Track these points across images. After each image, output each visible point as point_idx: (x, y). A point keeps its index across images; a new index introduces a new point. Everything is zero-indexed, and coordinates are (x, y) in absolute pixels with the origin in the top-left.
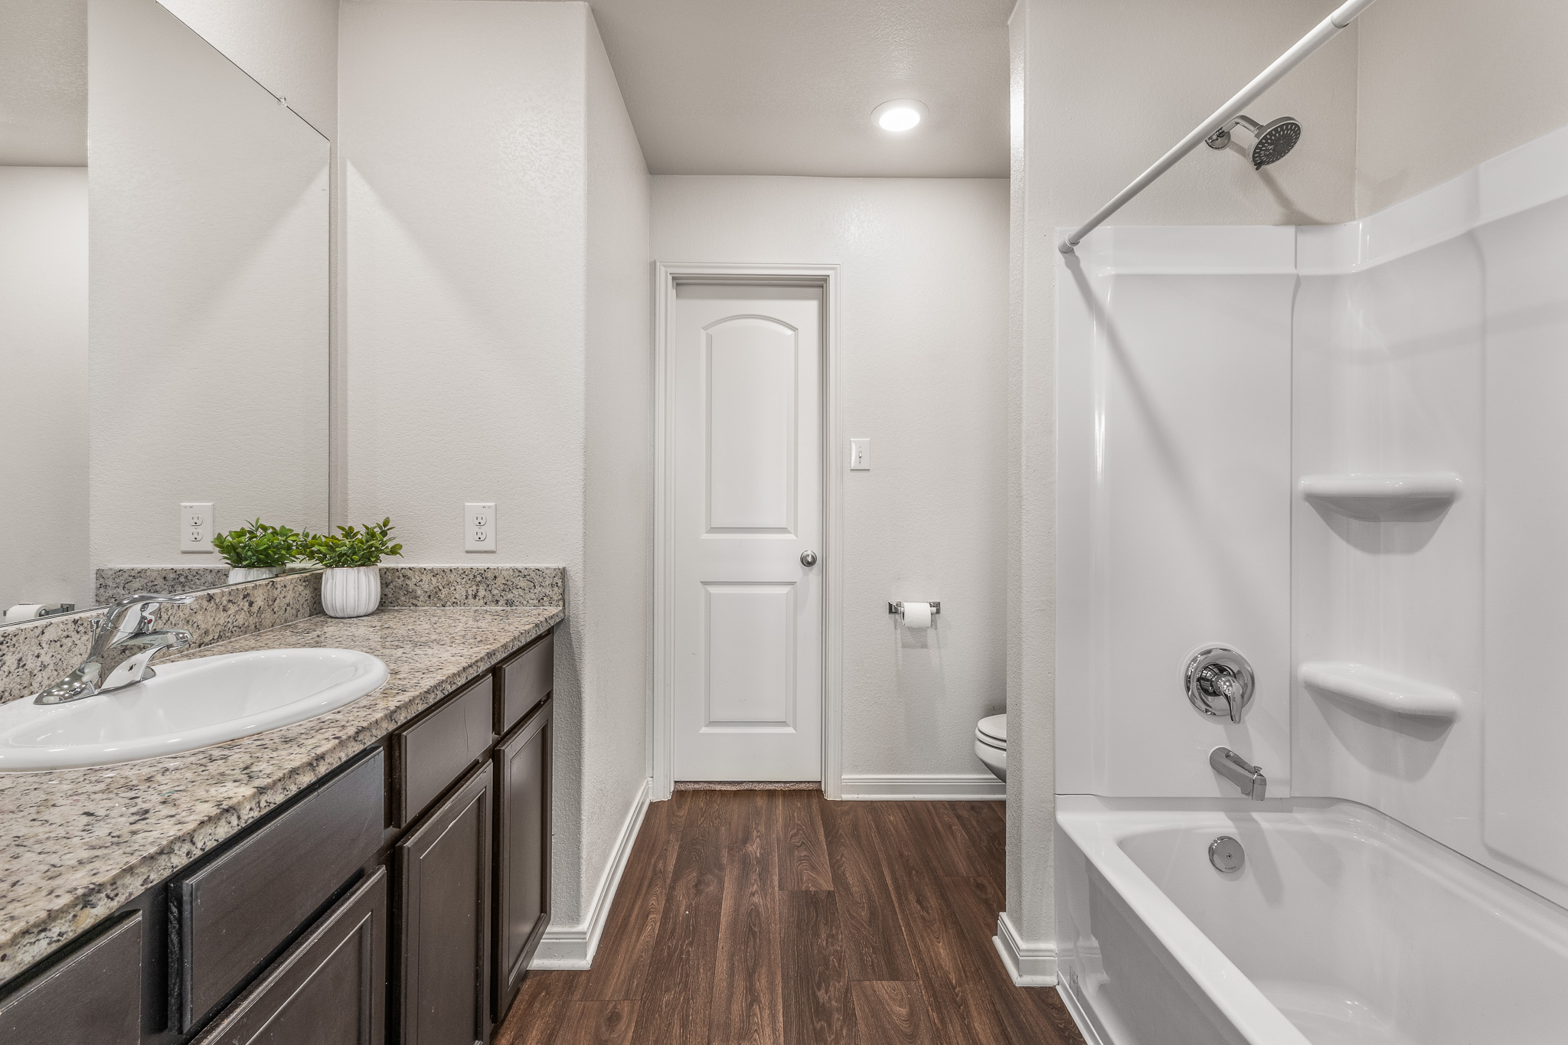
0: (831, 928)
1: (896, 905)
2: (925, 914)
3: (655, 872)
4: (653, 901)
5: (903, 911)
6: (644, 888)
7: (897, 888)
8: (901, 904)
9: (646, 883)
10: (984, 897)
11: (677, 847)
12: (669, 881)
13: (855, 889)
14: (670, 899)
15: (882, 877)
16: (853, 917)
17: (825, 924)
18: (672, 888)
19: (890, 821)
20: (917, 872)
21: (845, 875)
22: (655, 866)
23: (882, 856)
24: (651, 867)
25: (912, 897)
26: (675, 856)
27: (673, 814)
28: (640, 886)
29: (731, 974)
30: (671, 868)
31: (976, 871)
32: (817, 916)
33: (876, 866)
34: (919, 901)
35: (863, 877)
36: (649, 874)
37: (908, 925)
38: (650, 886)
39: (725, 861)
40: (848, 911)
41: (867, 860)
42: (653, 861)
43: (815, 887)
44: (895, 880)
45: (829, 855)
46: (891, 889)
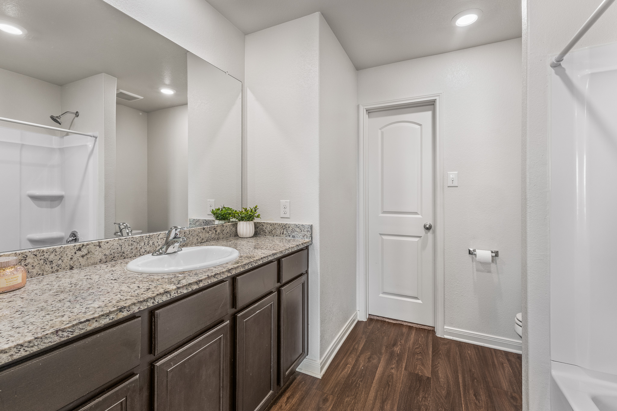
0: (426, 394)
1: (462, 393)
2: (477, 402)
3: (353, 349)
4: (350, 360)
5: (465, 397)
6: (348, 354)
7: (465, 385)
8: (465, 393)
9: (349, 352)
10: (515, 404)
11: (364, 341)
12: (358, 353)
13: (441, 380)
14: (357, 361)
15: (457, 378)
16: (437, 392)
17: (423, 391)
18: (359, 357)
19: (468, 353)
20: (477, 381)
21: (438, 372)
22: (354, 346)
23: (459, 368)
24: (353, 346)
25: (471, 392)
26: (363, 344)
27: (366, 327)
28: (347, 352)
29: (375, 399)
30: (360, 348)
31: (513, 390)
32: (420, 387)
33: (456, 372)
34: (475, 395)
35: (447, 375)
36: (351, 349)
37: (466, 404)
38: (350, 353)
39: (383, 351)
40: (436, 389)
41: (451, 368)
42: (354, 344)
43: (422, 373)
44: (464, 381)
45: (432, 361)
46: (461, 385)
